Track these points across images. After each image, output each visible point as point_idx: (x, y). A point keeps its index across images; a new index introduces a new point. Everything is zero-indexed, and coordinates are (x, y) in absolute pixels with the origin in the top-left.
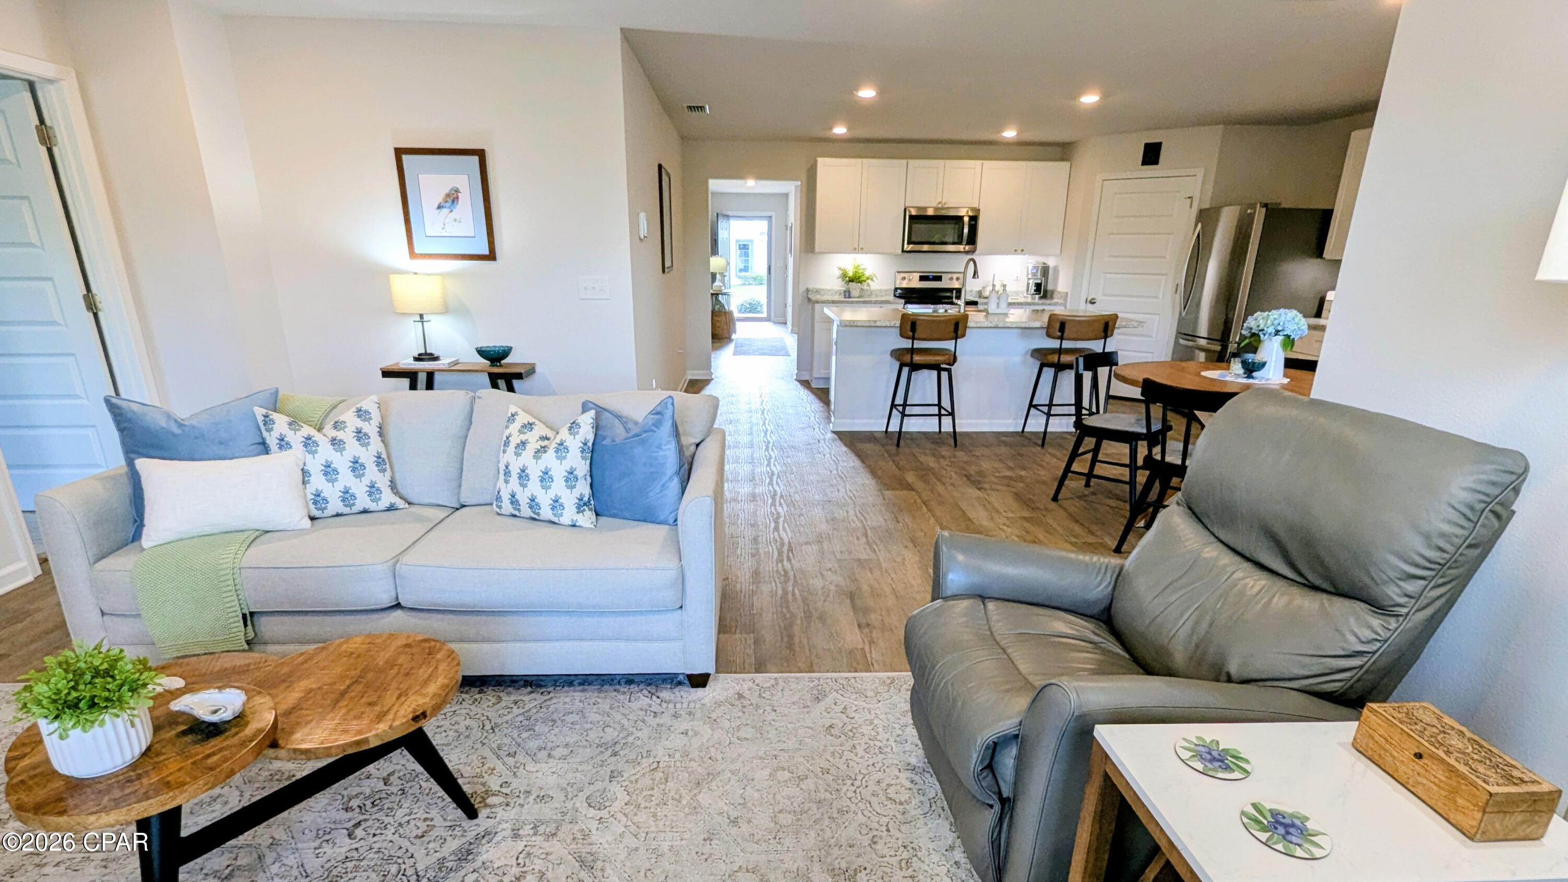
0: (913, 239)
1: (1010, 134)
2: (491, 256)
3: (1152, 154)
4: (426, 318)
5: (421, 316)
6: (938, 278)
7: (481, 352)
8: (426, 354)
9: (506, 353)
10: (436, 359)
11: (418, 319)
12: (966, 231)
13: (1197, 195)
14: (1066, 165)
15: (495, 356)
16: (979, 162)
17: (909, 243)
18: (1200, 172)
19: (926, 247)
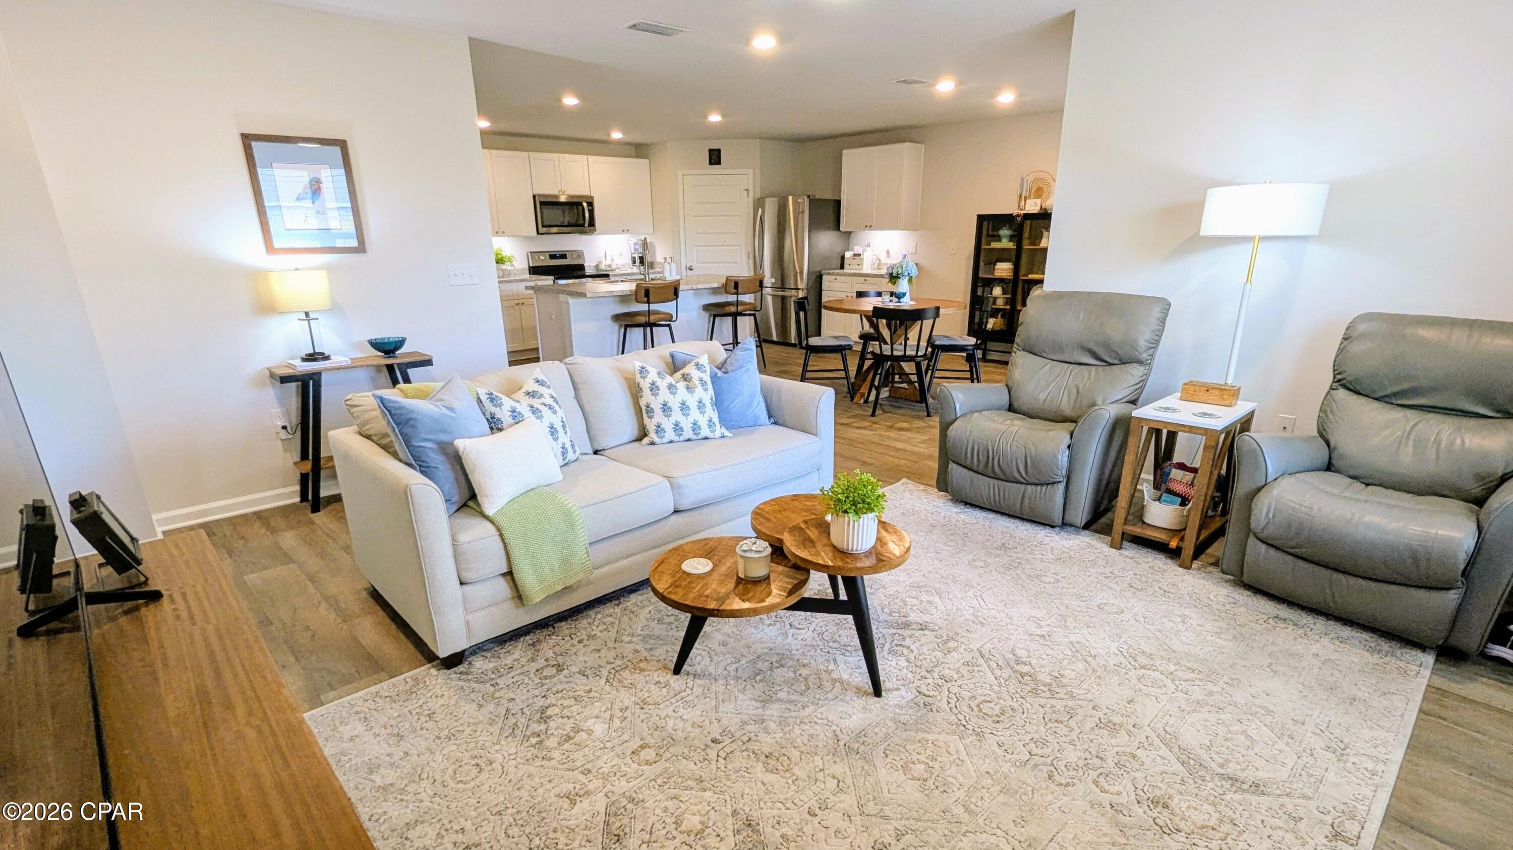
0: (545, 223)
1: (616, 135)
2: (361, 248)
3: (715, 157)
4: (312, 315)
5: (307, 314)
6: (564, 256)
7: (376, 345)
8: (315, 353)
9: (400, 343)
10: (327, 358)
11: (304, 316)
12: (587, 215)
13: (751, 188)
14: (645, 162)
15: (388, 348)
16: (585, 157)
17: (543, 226)
18: (751, 171)
19: (554, 230)
